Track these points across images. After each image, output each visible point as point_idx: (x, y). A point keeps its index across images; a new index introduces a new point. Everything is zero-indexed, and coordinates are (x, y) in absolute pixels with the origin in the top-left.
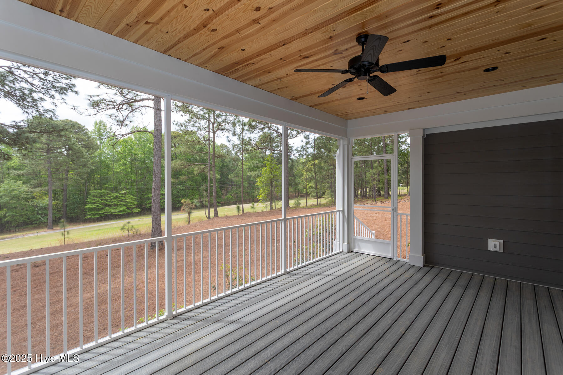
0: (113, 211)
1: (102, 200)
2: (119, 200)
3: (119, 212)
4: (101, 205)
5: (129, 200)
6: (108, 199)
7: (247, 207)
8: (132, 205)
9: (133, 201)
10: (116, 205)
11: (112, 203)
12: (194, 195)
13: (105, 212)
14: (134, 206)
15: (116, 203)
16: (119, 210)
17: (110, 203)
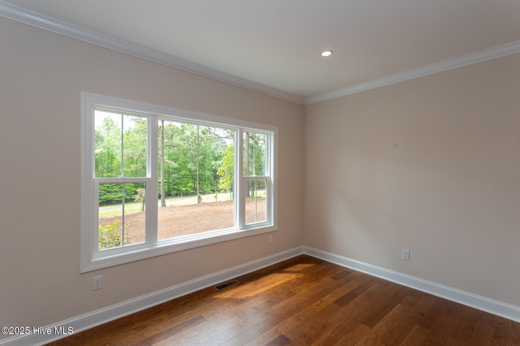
0: (113, 197)
1: (104, 187)
2: (119, 187)
3: (118, 197)
4: (103, 192)
5: (128, 187)
6: (109, 186)
7: (208, 198)
8: (130, 192)
9: (132, 188)
10: (115, 191)
11: (113, 190)
12: (188, 183)
13: (106, 198)
14: (133, 193)
15: (116, 189)
16: (119, 196)
17: (111, 190)
